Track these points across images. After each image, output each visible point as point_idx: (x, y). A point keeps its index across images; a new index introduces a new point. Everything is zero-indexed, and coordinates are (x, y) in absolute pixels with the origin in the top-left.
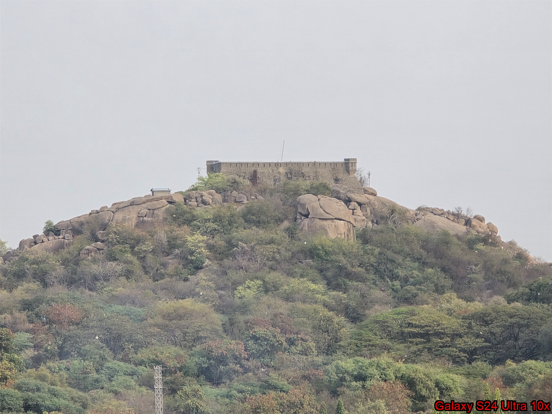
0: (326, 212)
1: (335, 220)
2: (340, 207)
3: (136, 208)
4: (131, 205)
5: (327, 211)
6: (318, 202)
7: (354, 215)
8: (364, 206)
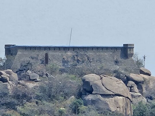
1: (115, 96)
2: (119, 85)
6: (101, 80)
7: (132, 92)
8: (140, 84)
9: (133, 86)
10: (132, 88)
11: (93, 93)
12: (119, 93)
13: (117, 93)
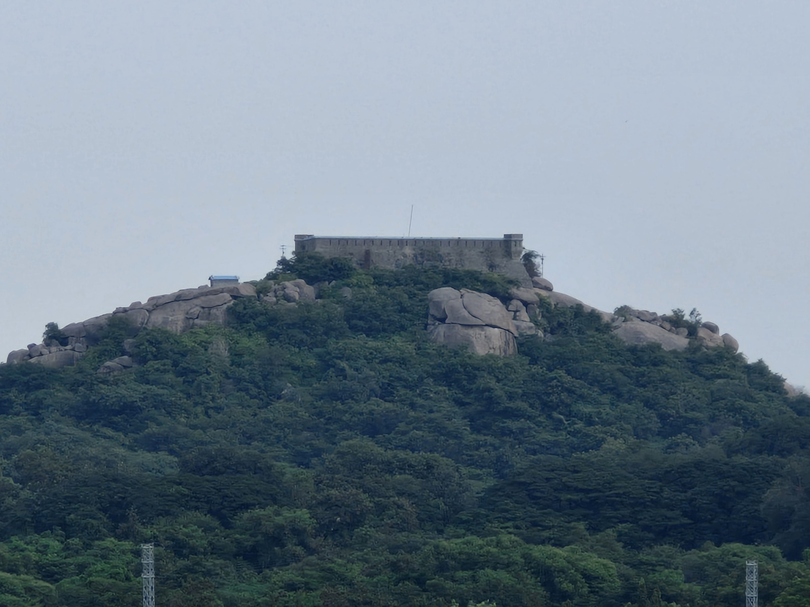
0: (472, 316)
1: (486, 328)
3: (185, 306)
4: (175, 301)
5: (474, 313)
6: (461, 300)
7: (516, 320)
8: (532, 306)
9: (519, 309)
10: (518, 314)
11: (447, 321)
12: (493, 323)
13: (488, 322)
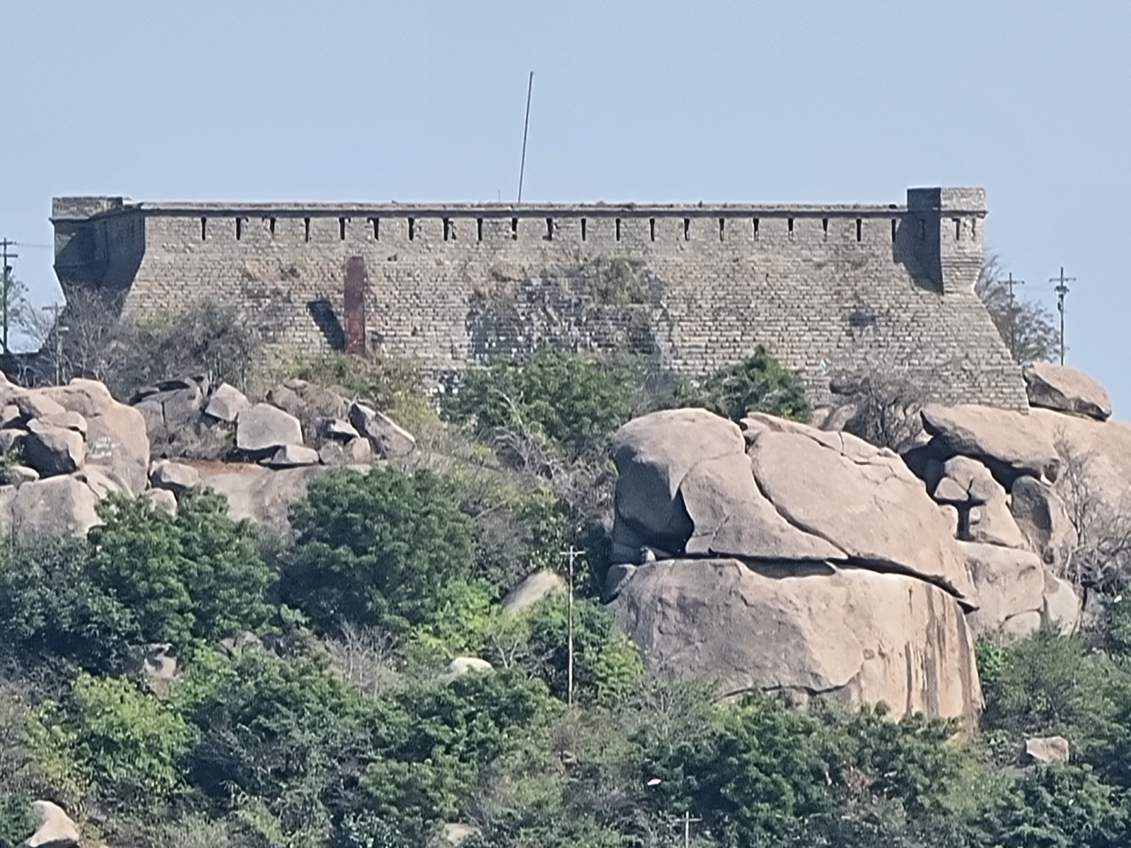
0: (792, 521)
1: (851, 572)
2: (880, 492)
5: (800, 513)
6: (746, 459)
8: (1030, 480)
9: (980, 496)
10: (975, 513)
13: (864, 549)
